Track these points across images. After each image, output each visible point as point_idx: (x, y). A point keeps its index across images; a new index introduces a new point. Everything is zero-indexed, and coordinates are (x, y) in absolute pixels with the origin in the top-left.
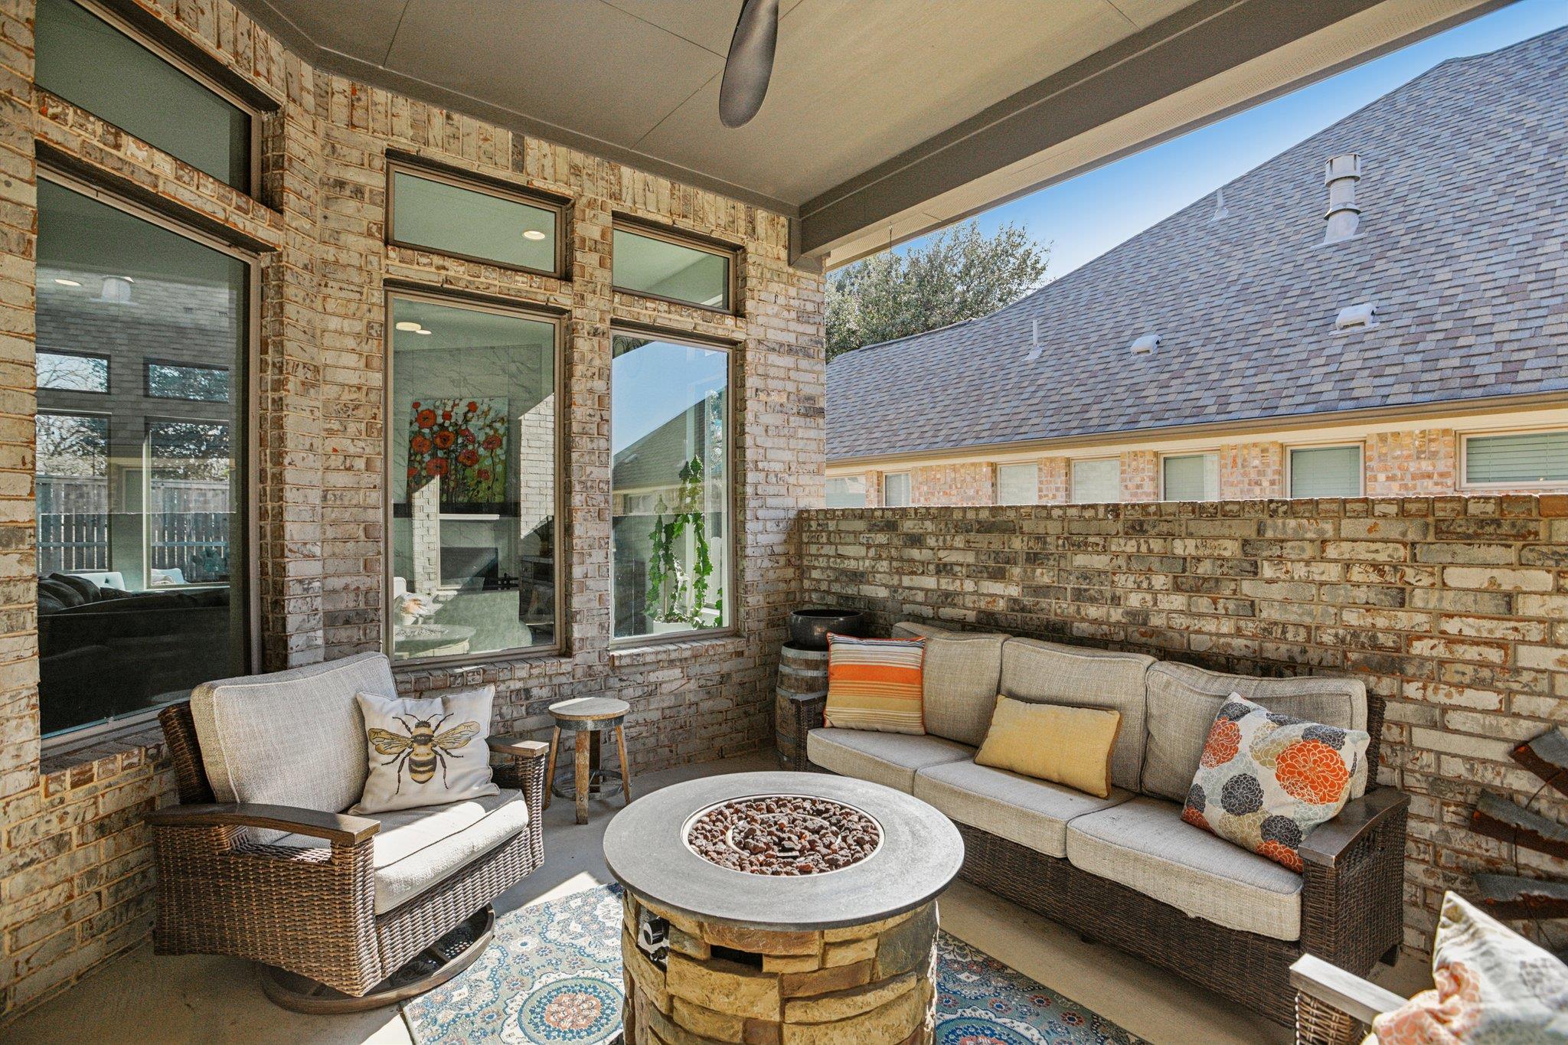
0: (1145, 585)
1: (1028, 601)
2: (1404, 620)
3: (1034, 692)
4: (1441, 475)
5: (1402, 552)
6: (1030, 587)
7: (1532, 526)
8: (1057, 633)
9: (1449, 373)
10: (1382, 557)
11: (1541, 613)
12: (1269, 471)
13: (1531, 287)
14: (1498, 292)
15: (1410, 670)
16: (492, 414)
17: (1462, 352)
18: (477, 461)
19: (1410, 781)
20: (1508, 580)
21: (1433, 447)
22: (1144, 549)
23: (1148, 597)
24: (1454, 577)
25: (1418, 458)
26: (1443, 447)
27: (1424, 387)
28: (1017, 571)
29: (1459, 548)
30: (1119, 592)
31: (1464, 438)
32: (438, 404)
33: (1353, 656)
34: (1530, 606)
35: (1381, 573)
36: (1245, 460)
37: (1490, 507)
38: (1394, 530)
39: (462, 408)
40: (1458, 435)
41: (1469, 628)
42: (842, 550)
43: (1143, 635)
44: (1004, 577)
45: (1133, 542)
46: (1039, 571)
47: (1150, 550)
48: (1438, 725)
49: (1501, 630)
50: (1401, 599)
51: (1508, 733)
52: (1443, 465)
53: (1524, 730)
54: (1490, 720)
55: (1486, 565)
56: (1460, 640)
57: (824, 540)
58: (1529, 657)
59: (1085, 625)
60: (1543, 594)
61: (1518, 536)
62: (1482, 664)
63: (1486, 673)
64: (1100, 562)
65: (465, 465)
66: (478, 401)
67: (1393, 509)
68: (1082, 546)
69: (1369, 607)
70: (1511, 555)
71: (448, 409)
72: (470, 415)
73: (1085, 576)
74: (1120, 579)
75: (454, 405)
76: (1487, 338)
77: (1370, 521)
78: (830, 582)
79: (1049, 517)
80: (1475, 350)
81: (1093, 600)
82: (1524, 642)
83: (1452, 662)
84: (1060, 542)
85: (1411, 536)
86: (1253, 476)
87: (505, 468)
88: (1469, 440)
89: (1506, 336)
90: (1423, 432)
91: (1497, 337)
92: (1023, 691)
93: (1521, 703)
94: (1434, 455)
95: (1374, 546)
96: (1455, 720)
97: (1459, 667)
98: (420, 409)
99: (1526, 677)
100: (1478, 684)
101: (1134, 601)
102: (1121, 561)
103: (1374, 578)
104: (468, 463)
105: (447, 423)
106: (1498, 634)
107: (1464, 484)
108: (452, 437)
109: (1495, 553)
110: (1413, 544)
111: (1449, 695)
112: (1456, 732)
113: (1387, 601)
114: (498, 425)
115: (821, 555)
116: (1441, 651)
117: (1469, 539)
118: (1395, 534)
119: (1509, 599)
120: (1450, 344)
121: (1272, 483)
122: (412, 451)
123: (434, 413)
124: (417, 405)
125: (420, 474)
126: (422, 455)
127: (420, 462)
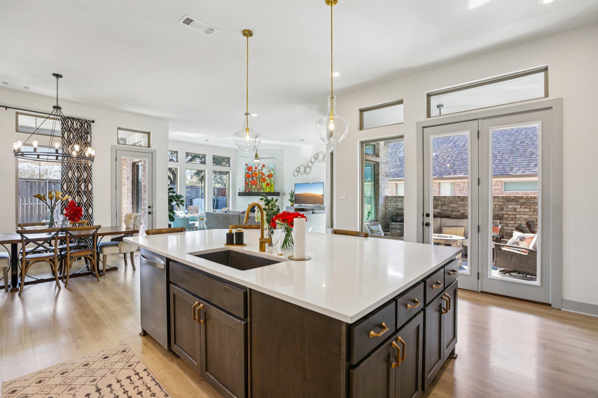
0: (464, 209)
1: (441, 212)
2: (503, 212)
3: (449, 225)
4: (499, 189)
5: (503, 203)
6: (442, 210)
7: (518, 200)
8: (448, 217)
9: (500, 169)
10: (500, 204)
11: (519, 211)
12: (465, 188)
13: (515, 151)
14: (509, 152)
15: (504, 219)
16: (269, 168)
17: (503, 165)
18: (266, 181)
19: (504, 234)
20: (515, 207)
21: (498, 184)
22: (464, 203)
23: (465, 211)
24: (509, 206)
25: (495, 186)
26: (499, 184)
27: (496, 172)
28: (439, 207)
29: (510, 203)
30: (459, 210)
31: (503, 182)
32: (253, 165)
33: (496, 218)
34: (518, 210)
35: (500, 206)
36: (460, 185)
37: (513, 198)
38: (501, 200)
39: (261, 166)
40: (502, 181)
41: (511, 213)
42: (397, 204)
43: (463, 217)
44: (437, 208)
45: (462, 202)
46: (444, 207)
47: (465, 203)
48: (507, 226)
49: (514, 213)
50: (502, 210)
51: (515, 226)
52: (500, 187)
53: (517, 225)
54: (513, 225)
55: (513, 205)
56: (510, 215)
57: (392, 202)
58: (518, 216)
59: (453, 216)
60: (519, 208)
61: (516, 201)
62: (512, 218)
63: (513, 219)
64: (456, 205)
65: (262, 182)
66: (265, 164)
67: (501, 198)
68: (453, 203)
69: (498, 211)
70: (516, 204)
71: (256, 166)
72: (263, 168)
73: (453, 207)
74: (460, 208)
75: (258, 165)
76: (507, 162)
77: (499, 199)
78: (394, 211)
79: (446, 198)
80: (505, 165)
81: (454, 212)
82: (517, 214)
83: (509, 217)
84: (448, 202)
85: (504, 201)
86: (462, 188)
87: (274, 183)
88: (504, 182)
89: (510, 162)
90: (496, 181)
91: (509, 162)
92: (446, 225)
93: (517, 222)
94: (498, 185)
95: (499, 203)
96: (509, 225)
97: (510, 218)
98: (248, 166)
99: (517, 219)
100: (512, 220)
101: (462, 211)
102: (460, 205)
103: (499, 207)
104: (263, 181)
105: (256, 170)
106: (514, 214)
107: (503, 191)
108: (258, 174)
109: (514, 203)
110: (504, 202)
111: (508, 222)
112: (509, 227)
113: (501, 210)
114: (271, 171)
115: (391, 205)
116: (507, 216)
117: (511, 201)
118: (502, 201)
119: (515, 209)
120: (500, 162)
121: (466, 190)
122: (246, 178)
123: (252, 167)
124: (247, 165)
125: (248, 184)
126: (249, 179)
127: (249, 181)
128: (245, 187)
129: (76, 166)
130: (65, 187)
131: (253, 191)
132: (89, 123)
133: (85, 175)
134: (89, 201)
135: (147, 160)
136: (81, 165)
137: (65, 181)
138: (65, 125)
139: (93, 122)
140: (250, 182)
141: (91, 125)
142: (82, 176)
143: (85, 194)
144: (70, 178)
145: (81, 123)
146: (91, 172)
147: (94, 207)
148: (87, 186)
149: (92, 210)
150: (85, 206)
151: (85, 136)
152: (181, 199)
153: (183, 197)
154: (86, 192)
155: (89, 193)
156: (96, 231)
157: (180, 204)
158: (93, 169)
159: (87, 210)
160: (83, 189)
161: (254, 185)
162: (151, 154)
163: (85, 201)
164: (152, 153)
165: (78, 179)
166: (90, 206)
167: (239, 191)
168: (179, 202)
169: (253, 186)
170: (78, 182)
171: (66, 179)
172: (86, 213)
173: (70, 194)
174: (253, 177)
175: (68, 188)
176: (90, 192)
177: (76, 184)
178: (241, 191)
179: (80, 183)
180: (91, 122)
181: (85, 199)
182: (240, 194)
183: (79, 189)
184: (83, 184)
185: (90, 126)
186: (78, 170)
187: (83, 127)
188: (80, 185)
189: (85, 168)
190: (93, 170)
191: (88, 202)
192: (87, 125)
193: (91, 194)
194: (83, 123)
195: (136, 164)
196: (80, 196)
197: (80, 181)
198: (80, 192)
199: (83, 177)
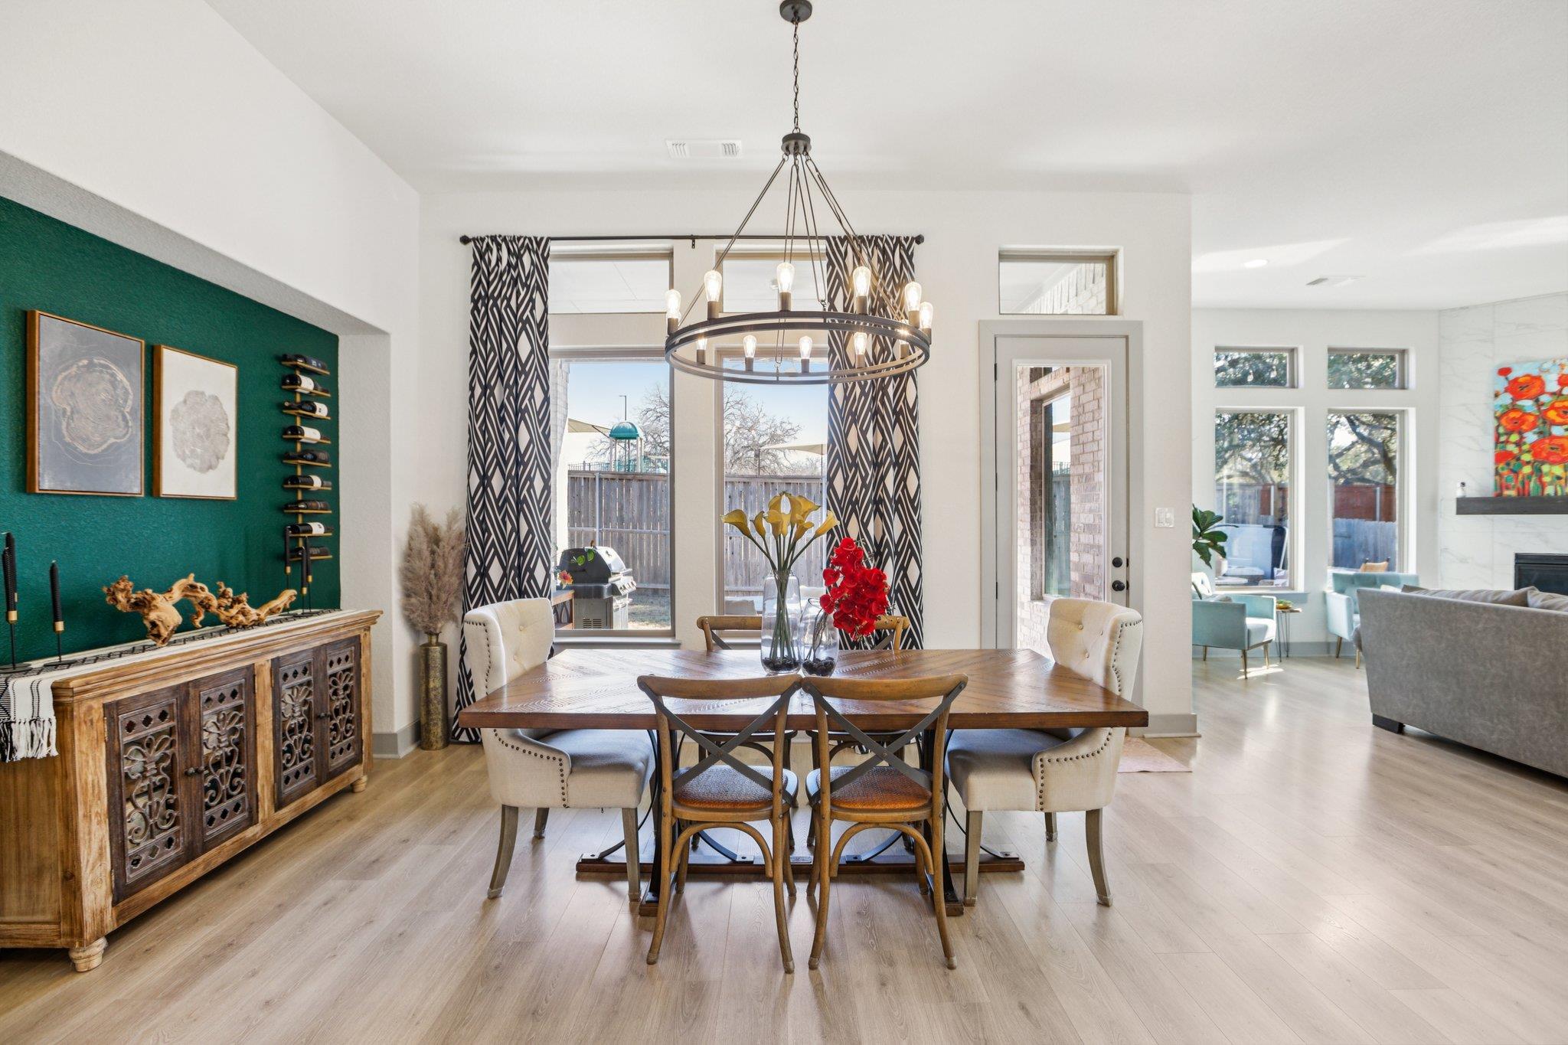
32: (1546, 366)
98: (1512, 376)
122: (1501, 430)
123: (1538, 378)
124: (1504, 372)
125: (1518, 459)
126: (1520, 433)
127: (1518, 444)
128: (1497, 473)
129: (869, 409)
130: (839, 483)
131: (1549, 490)
132: (906, 246)
133: (898, 438)
134: (910, 537)
135: (1105, 367)
136: (883, 404)
137: (840, 464)
138: (837, 268)
139: (919, 240)
140: (1525, 447)
141: (912, 253)
142: (887, 444)
143: (897, 509)
144: (854, 453)
145: (884, 252)
146: (914, 428)
147: (925, 557)
148: (904, 479)
149: (920, 568)
150: (899, 554)
151: (894, 297)
152: (1211, 529)
153: (1220, 518)
154: (899, 501)
155: (908, 505)
156: (945, 706)
157: (1211, 550)
158: (920, 416)
159: (904, 569)
160: (891, 493)
161: (1553, 463)
162: (1124, 340)
163: (896, 535)
164: (1127, 337)
165: (877, 457)
166: (913, 554)
167: (1459, 493)
168: (1205, 541)
169: (1545, 468)
170: (877, 465)
171: (842, 458)
172: (899, 581)
173: (854, 510)
174: (1544, 423)
175: (846, 488)
176: (912, 501)
177: (870, 473)
178: (1472, 492)
179: (883, 470)
180: (914, 243)
181: (897, 528)
182: (1465, 506)
183: (880, 492)
184: (891, 474)
185: (910, 258)
186: (877, 420)
187: (888, 264)
188: (883, 478)
189: (897, 413)
190: (920, 421)
191: (906, 537)
192: (901, 257)
193: (915, 510)
194: (890, 248)
195: (1044, 405)
196: (882, 516)
197: (883, 463)
198: (882, 501)
199: (890, 445)
